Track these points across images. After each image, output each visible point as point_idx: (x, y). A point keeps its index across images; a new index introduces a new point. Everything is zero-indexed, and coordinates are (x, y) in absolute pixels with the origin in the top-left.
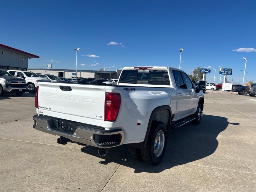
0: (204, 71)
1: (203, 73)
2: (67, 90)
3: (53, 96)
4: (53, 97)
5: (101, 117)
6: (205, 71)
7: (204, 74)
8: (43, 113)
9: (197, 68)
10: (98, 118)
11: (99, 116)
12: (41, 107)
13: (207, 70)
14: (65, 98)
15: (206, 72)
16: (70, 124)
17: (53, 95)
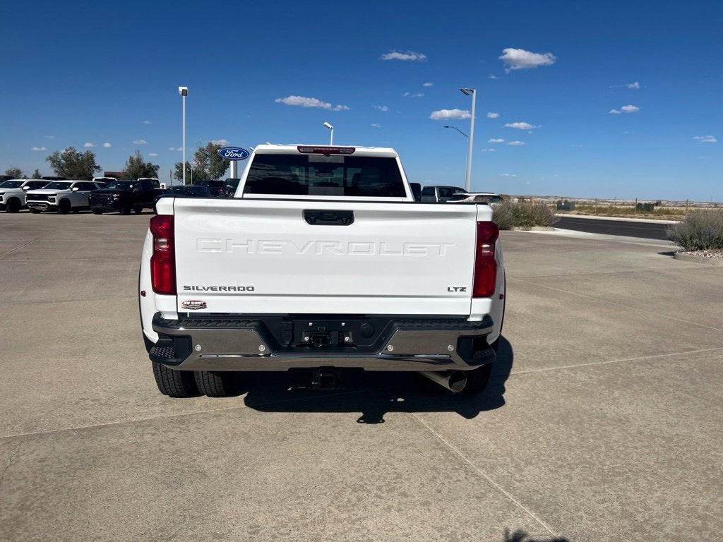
0: (230, 153)
1: (230, 158)
2: (340, 221)
3: (265, 245)
4: (265, 247)
5: (463, 289)
6: (235, 152)
7: (232, 163)
8: (204, 305)
9: (205, 146)
10: (454, 293)
11: (456, 289)
12: (187, 288)
13: (239, 152)
14: (326, 246)
15: (236, 157)
16: (343, 324)
17: (265, 243)
